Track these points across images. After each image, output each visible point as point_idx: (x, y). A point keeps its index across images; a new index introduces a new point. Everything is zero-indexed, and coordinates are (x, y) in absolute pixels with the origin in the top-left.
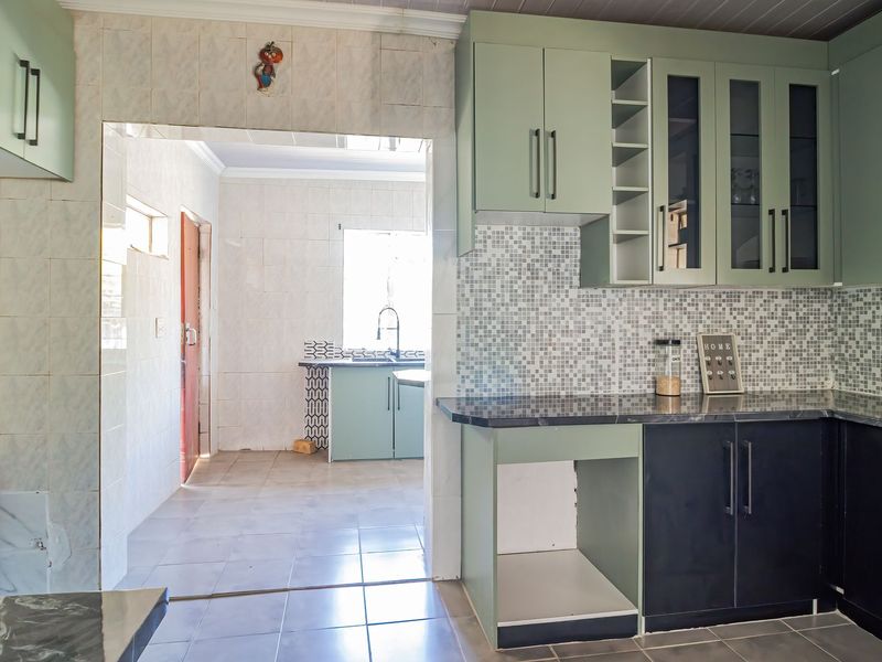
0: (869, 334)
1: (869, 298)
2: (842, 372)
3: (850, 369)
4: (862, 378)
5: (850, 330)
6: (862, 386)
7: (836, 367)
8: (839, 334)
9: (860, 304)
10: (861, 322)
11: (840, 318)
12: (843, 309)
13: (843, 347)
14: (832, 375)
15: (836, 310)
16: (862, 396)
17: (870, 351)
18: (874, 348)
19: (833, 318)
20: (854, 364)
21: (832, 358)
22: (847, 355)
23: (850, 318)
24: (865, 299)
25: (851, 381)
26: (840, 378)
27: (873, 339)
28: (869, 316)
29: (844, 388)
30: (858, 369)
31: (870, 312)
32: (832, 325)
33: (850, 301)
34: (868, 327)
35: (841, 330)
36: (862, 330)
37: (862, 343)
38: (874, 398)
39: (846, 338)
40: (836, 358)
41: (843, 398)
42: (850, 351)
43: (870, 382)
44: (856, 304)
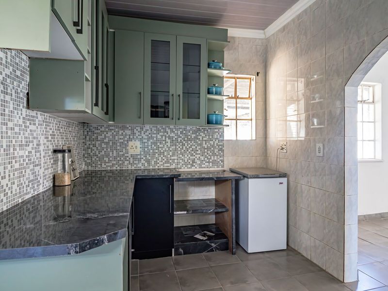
0: (103, 144)
1: (103, 129)
2: (89, 161)
3: (93, 159)
4: (99, 163)
5: (93, 143)
6: (99, 166)
7: (86, 159)
8: (88, 145)
9: (99, 131)
10: (99, 139)
11: (88, 138)
12: (90, 133)
13: (90, 150)
14: (84, 163)
15: (86, 133)
16: (99, 171)
17: (103, 152)
18: (105, 150)
19: (84, 137)
20: (95, 157)
21: (84, 156)
22: (92, 154)
23: (93, 137)
24: (101, 129)
25: (94, 165)
26: (87, 164)
27: (105, 146)
28: (103, 136)
29: (90, 168)
30: (97, 159)
31: (103, 135)
32: (84, 141)
33: (93, 130)
34: (102, 141)
35: (88, 143)
36: (99, 142)
37: (99, 148)
38: (105, 170)
39: (91, 146)
40: (86, 155)
41: (90, 173)
42: (93, 152)
43: (103, 164)
44: (96, 131)
